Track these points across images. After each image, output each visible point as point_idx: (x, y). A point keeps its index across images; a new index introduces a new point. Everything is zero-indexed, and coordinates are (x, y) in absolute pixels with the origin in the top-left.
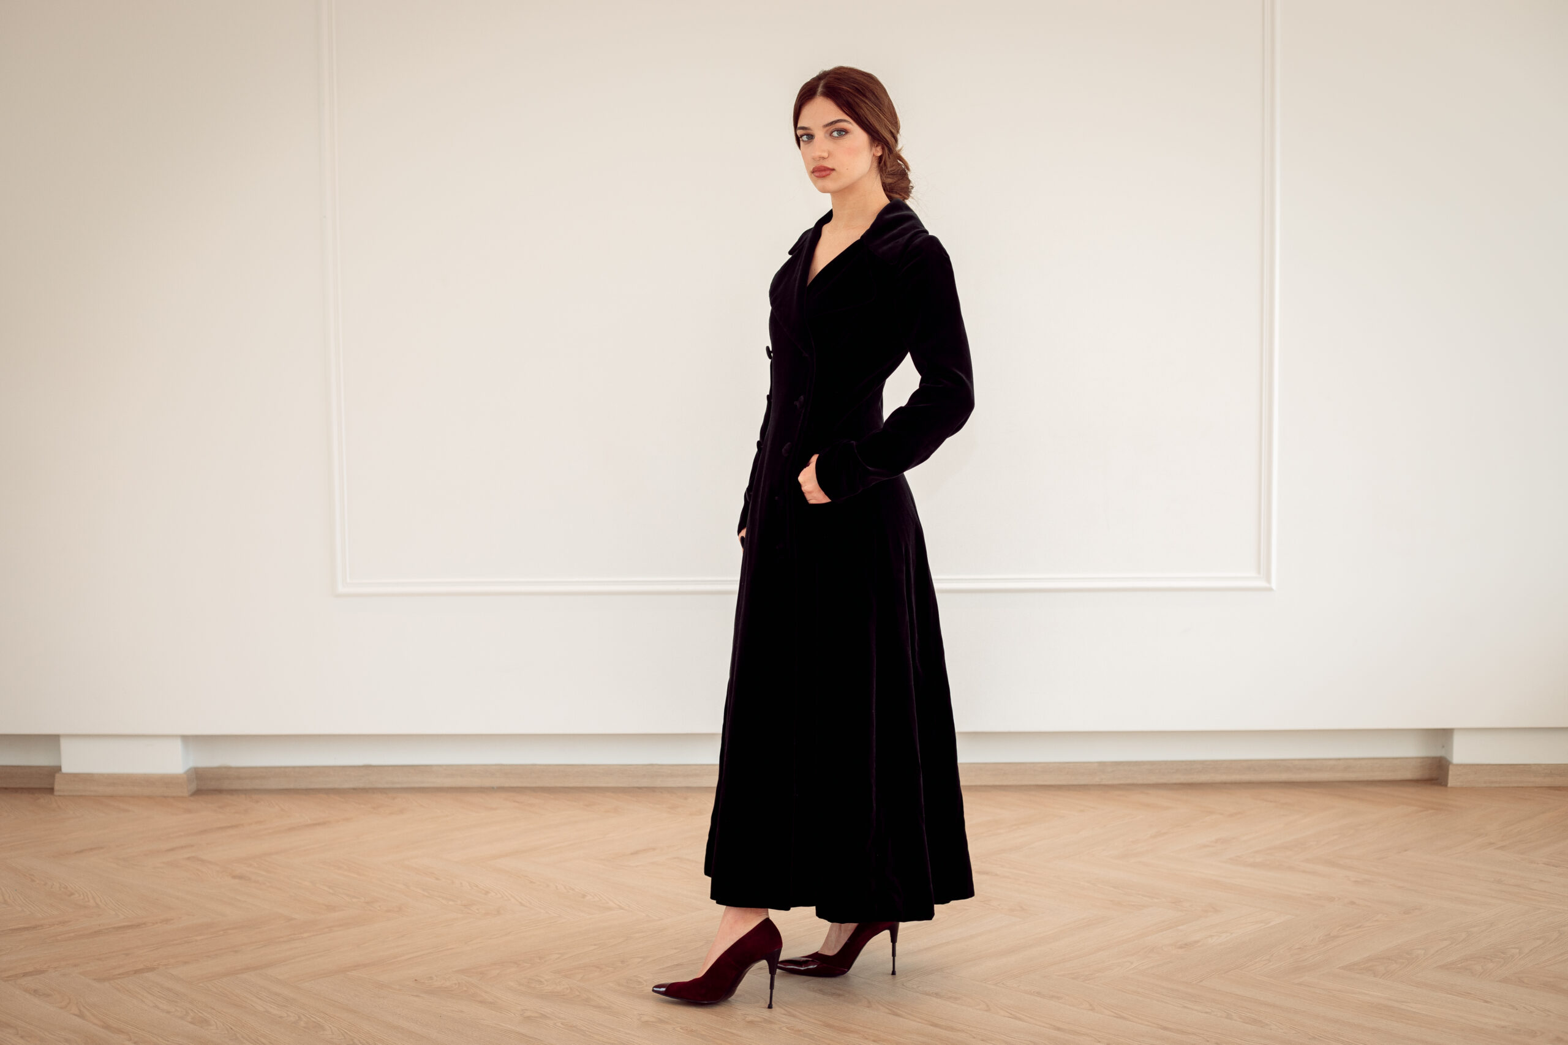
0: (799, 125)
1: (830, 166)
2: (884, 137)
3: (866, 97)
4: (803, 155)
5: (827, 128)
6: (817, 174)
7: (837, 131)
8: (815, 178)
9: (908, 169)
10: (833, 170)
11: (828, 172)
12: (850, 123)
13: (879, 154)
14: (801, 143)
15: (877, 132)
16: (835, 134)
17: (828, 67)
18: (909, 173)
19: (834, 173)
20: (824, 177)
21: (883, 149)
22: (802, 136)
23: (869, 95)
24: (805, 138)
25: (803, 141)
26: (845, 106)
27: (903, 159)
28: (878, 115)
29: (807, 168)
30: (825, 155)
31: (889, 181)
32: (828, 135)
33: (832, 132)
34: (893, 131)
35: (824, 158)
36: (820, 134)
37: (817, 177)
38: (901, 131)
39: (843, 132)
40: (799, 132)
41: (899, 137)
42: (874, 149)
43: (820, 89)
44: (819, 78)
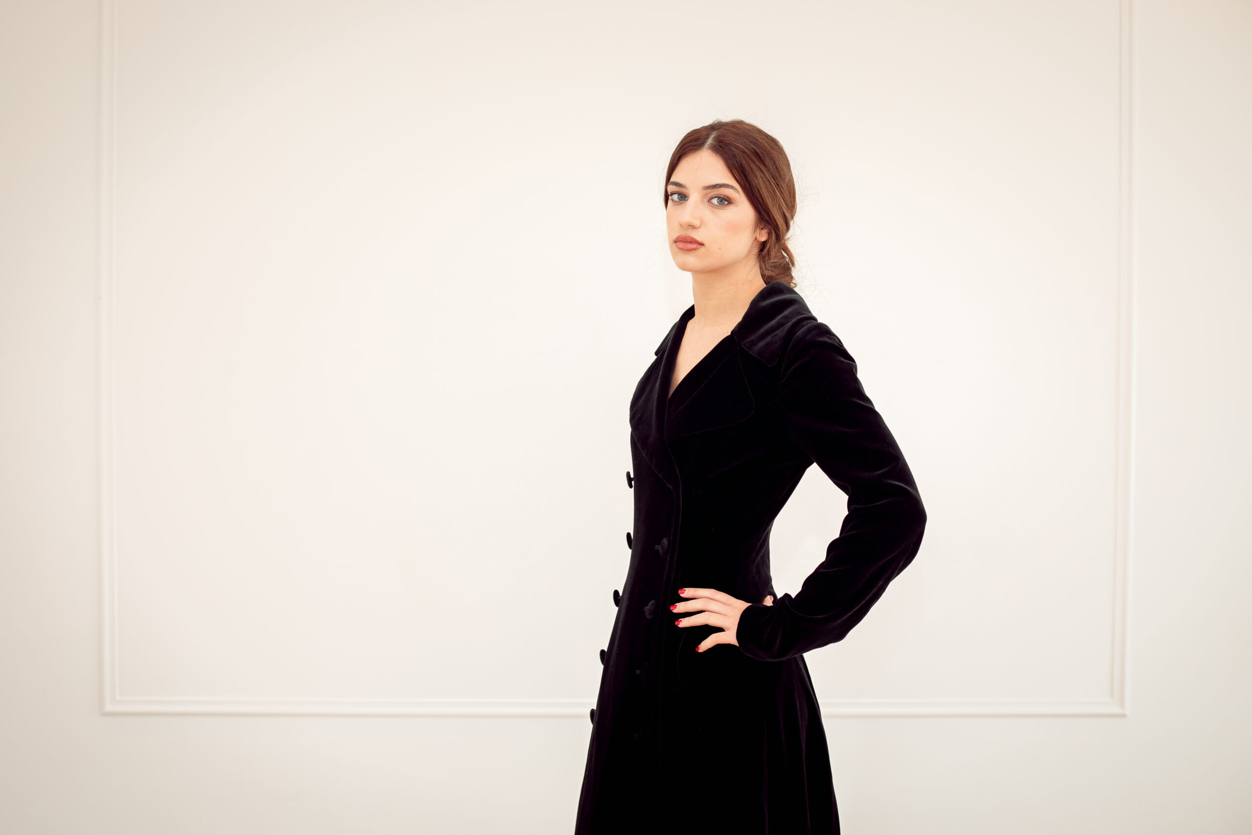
0: (672, 179)
1: (699, 239)
2: (773, 217)
3: (765, 165)
4: (669, 218)
5: (708, 191)
6: (681, 245)
7: (719, 198)
8: (677, 250)
9: (793, 264)
10: (702, 244)
11: (694, 246)
12: (738, 192)
13: (763, 239)
14: (670, 202)
15: (768, 212)
16: (715, 201)
17: (726, 118)
18: (793, 269)
19: (702, 249)
20: (690, 250)
21: (769, 234)
22: (672, 194)
23: (768, 161)
24: (675, 197)
25: (673, 200)
26: (736, 168)
27: (789, 251)
28: (774, 191)
29: (669, 234)
30: (697, 223)
31: (767, 273)
32: (706, 200)
33: (713, 198)
34: (787, 214)
35: (693, 227)
36: (695, 197)
37: (682, 249)
38: (797, 217)
39: (726, 201)
40: (671, 188)
41: (791, 223)
42: (758, 231)
43: (710, 141)
44: (713, 128)
